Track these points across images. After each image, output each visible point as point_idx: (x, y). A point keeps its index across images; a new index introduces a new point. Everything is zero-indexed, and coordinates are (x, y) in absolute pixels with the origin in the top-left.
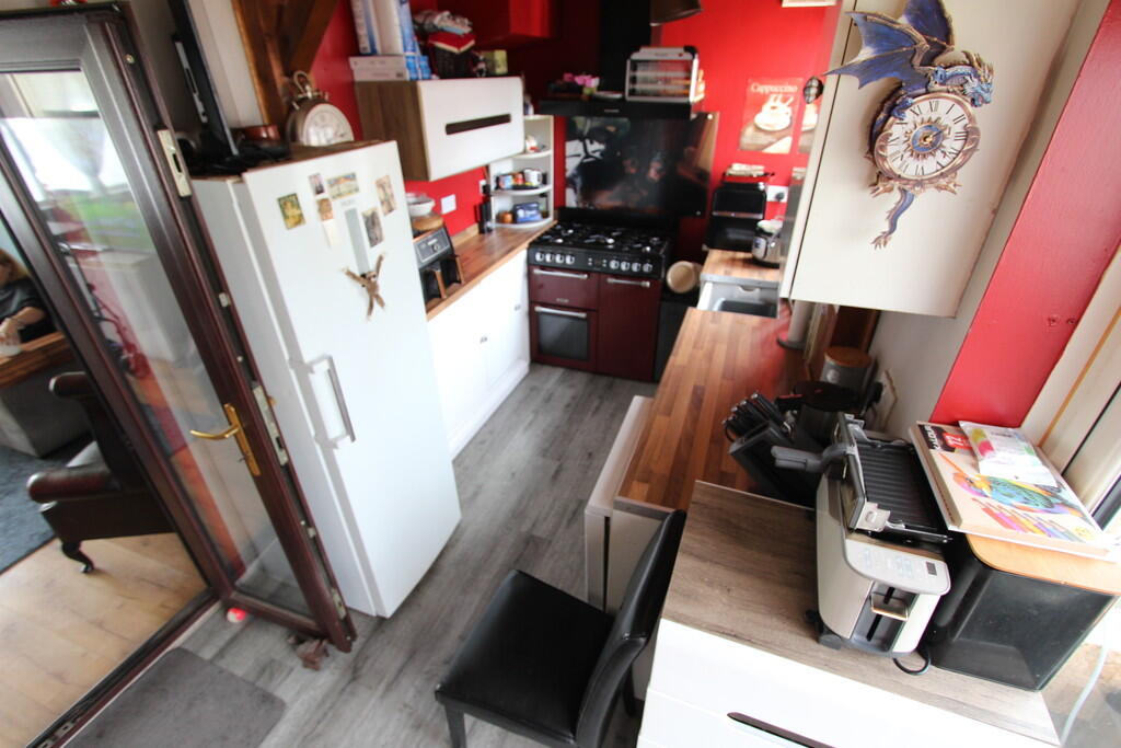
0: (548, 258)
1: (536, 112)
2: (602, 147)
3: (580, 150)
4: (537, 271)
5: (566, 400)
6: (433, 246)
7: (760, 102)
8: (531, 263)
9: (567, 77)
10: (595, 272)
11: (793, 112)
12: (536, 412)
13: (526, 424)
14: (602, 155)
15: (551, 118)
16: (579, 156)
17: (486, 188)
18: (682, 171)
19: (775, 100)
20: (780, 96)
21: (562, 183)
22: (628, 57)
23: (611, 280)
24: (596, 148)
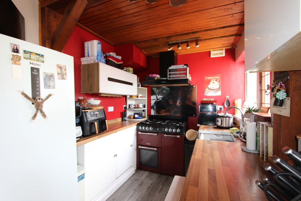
0: (143, 128)
1: (142, 86)
2: (162, 97)
3: (155, 98)
4: (140, 133)
5: (149, 185)
6: (96, 114)
7: (209, 82)
8: (138, 130)
9: (150, 75)
10: (160, 133)
11: (220, 83)
12: (135, 190)
13: (130, 195)
14: (162, 99)
15: (147, 88)
16: (155, 99)
17: (126, 108)
18: (187, 103)
19: (213, 81)
20: (215, 80)
21: (150, 107)
22: (168, 68)
23: (166, 135)
24: (160, 97)
